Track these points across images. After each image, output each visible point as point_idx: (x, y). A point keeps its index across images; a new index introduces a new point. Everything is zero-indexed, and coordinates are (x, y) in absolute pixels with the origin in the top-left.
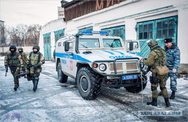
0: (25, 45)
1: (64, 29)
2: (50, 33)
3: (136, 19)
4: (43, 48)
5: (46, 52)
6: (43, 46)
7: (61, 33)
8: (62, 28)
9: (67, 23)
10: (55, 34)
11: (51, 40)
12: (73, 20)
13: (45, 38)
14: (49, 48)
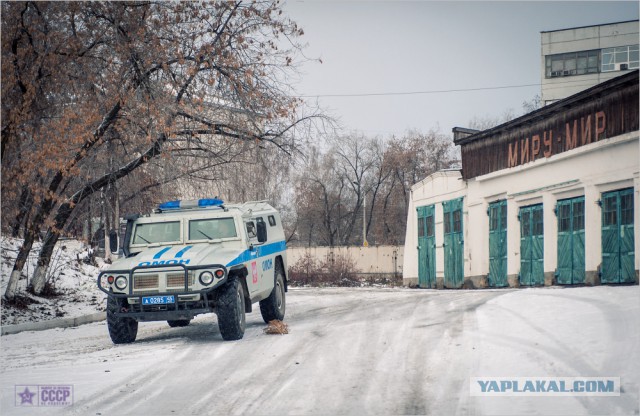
0: (365, 241)
1: (462, 199)
2: (434, 207)
3: (555, 194)
4: (417, 251)
5: (423, 263)
6: (416, 244)
7: (455, 208)
8: (458, 196)
9: (469, 184)
10: (445, 210)
11: (436, 226)
12: (478, 178)
13: (420, 220)
14: (430, 251)
